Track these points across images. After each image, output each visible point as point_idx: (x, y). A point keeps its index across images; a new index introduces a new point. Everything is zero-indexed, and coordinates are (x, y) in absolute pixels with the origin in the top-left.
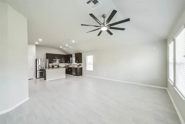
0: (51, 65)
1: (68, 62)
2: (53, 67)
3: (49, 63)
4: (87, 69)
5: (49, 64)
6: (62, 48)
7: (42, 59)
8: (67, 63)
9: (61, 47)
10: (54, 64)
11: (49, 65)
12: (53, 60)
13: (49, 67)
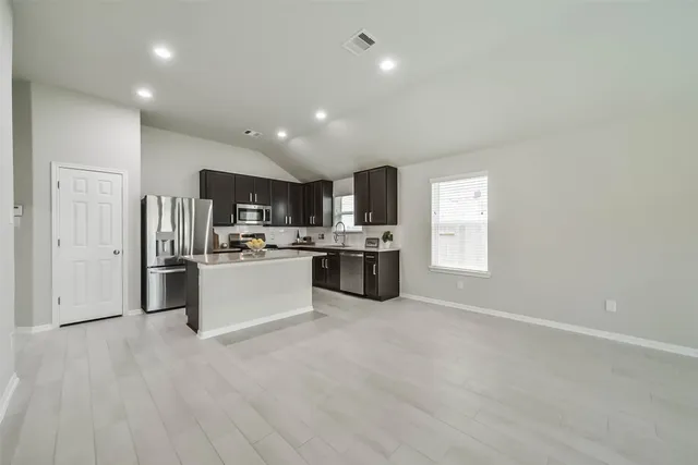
0: (223, 234)
1: (313, 219)
2: (236, 246)
3: (216, 223)
4: (433, 263)
5: (218, 230)
6: (287, 140)
7: (179, 201)
8: (306, 224)
9: (282, 134)
10: (241, 230)
11: (215, 237)
12: (239, 206)
13: (215, 249)
